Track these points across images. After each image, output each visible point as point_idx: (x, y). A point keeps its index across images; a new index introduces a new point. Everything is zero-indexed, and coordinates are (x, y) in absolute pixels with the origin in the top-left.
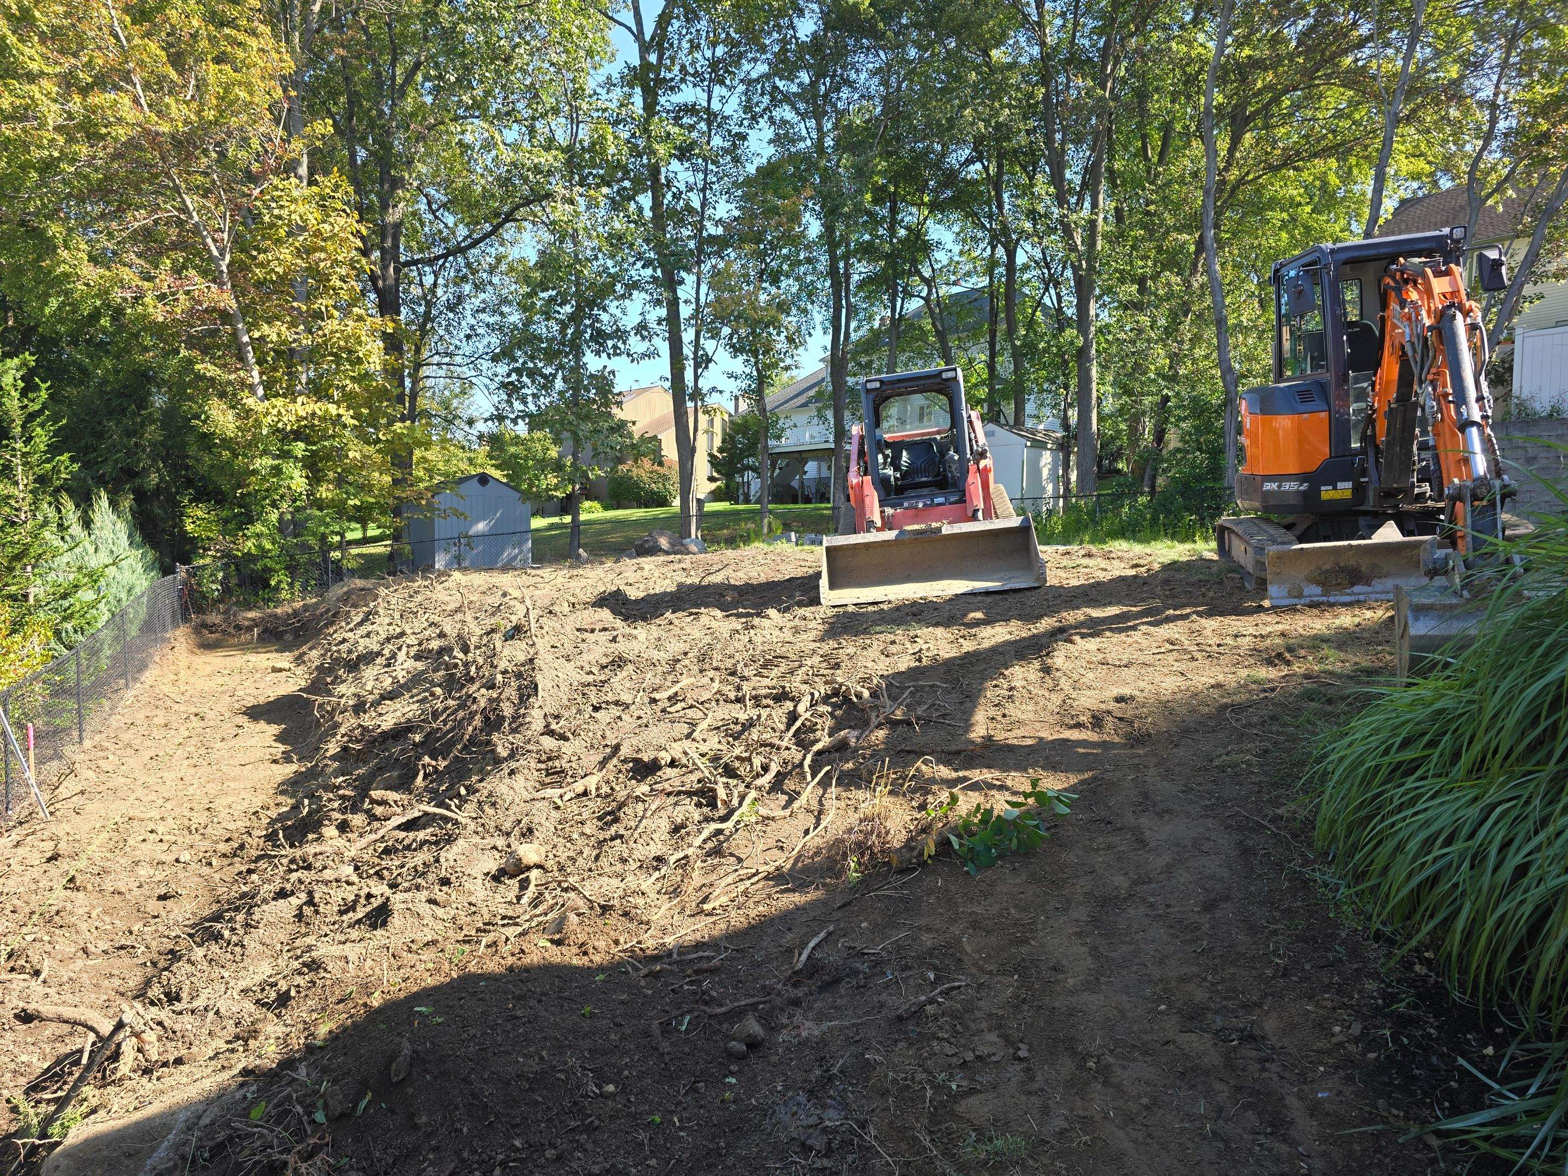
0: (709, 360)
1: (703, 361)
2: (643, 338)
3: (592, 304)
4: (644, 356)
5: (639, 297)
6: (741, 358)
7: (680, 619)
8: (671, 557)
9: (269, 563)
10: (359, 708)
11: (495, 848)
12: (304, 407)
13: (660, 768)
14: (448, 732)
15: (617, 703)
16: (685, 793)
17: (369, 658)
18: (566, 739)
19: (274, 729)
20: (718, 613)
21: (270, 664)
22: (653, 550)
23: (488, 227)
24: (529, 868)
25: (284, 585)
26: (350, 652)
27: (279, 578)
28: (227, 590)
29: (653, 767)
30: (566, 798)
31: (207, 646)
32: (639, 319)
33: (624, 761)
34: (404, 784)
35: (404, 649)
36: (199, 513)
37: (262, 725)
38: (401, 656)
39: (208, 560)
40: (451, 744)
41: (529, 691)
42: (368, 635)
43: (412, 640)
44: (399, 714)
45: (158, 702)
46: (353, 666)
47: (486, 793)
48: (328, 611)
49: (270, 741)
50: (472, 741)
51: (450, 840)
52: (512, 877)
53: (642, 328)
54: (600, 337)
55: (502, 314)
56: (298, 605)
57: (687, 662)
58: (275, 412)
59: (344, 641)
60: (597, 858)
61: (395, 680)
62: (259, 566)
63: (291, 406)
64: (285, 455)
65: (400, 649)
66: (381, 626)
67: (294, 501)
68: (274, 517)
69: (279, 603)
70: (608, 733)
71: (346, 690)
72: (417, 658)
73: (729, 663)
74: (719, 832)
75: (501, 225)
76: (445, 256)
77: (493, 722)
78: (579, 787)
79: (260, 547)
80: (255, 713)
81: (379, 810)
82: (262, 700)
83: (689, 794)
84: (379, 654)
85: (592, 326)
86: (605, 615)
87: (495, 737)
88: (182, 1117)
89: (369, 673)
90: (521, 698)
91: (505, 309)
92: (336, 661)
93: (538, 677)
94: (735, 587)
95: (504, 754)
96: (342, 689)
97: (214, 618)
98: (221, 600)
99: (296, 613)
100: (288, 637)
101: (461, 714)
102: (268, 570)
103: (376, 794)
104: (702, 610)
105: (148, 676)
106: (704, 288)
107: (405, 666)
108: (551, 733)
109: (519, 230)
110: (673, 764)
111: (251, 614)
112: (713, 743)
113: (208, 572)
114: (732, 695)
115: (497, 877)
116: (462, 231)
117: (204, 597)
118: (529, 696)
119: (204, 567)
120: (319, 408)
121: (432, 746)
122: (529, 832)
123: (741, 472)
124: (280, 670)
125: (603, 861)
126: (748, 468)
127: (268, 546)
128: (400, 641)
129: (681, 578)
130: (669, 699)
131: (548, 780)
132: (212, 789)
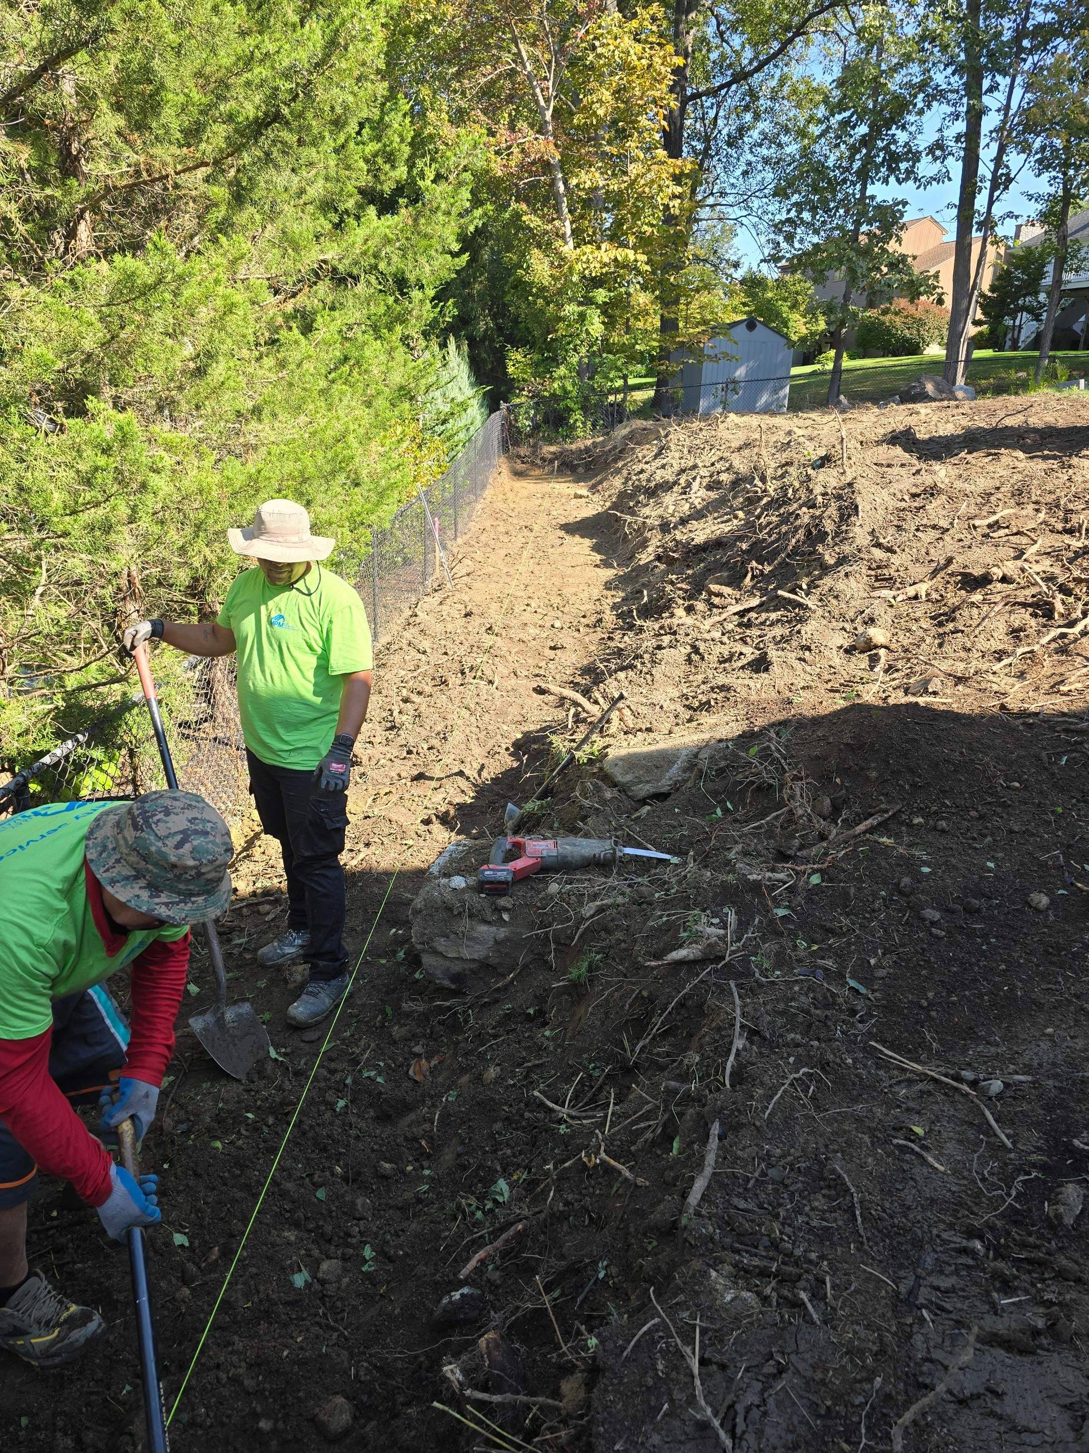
0: (1009, 180)
1: (1002, 181)
2: (936, 159)
3: (889, 123)
4: (936, 179)
5: (940, 109)
6: (1046, 176)
7: (977, 459)
8: (945, 403)
9: (571, 404)
10: (665, 527)
11: (843, 629)
12: (607, 253)
13: (990, 582)
14: (773, 543)
15: (934, 527)
16: (1019, 604)
17: (667, 486)
18: (895, 552)
19: (587, 542)
20: (1020, 455)
21: (572, 492)
22: (923, 397)
23: (776, 45)
24: (876, 647)
25: (579, 424)
26: (649, 481)
27: (577, 417)
28: (536, 427)
29: (984, 581)
30: (899, 599)
31: (518, 474)
32: (937, 136)
33: (952, 575)
34: (735, 581)
35: (698, 479)
36: (519, 357)
37: (577, 539)
38: (695, 485)
39: (523, 399)
40: (776, 553)
41: (848, 511)
42: (663, 467)
43: (704, 472)
44: (708, 531)
45: (496, 514)
46: (655, 492)
47: (826, 588)
48: (615, 448)
49: (587, 551)
50: (795, 552)
51: (802, 621)
52: (862, 652)
53: (938, 149)
54: (892, 160)
55: (780, 145)
56: (589, 442)
57: (1000, 496)
58: (584, 258)
59: (642, 471)
60: (941, 645)
61: (692, 507)
62: (562, 405)
63: (596, 253)
64: (588, 301)
65: (694, 479)
66: (674, 459)
67: (591, 346)
68: (575, 360)
69: (574, 439)
70: (932, 551)
71: (650, 513)
72: (709, 488)
73: (1050, 498)
74: (1063, 636)
75: (791, 41)
76: (728, 85)
77: (816, 536)
78: (911, 591)
79: (563, 388)
80: (571, 529)
81: (716, 600)
82: (571, 520)
83: (1024, 605)
84: (676, 483)
85: (886, 148)
86: (898, 450)
87: (820, 548)
88: (684, 753)
89: (669, 499)
90: (841, 517)
91: (784, 139)
92: (638, 489)
93: (859, 500)
94: (1035, 430)
95: (832, 561)
96: (646, 511)
97: (524, 451)
98: (529, 436)
99: (587, 450)
100: (581, 470)
101: (784, 529)
102: (569, 410)
103: (714, 588)
104: (1003, 451)
105: (488, 493)
106: (1018, 92)
107: (699, 495)
108: (879, 545)
109: (807, 43)
110: (1005, 579)
111: (553, 449)
112: (1046, 564)
113: (522, 410)
114: (1060, 526)
115: (849, 651)
116: (748, 54)
117: (520, 433)
118: (849, 516)
119: (520, 405)
120: (620, 254)
121: (757, 552)
122: (871, 621)
123: (1013, 316)
124: (581, 497)
125: (946, 648)
126: (1025, 309)
127: (570, 388)
128: (694, 473)
129: (965, 422)
130: (990, 526)
131: (877, 584)
132: (557, 581)
